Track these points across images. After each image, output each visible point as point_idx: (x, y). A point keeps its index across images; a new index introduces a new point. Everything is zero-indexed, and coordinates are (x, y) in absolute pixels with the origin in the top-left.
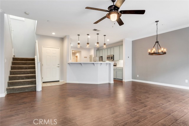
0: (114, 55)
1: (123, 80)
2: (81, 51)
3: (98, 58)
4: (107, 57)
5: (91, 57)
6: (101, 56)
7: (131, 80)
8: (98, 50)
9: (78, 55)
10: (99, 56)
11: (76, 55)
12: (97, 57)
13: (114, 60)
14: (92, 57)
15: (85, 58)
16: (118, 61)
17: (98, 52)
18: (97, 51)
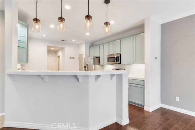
0: (120, 55)
1: (146, 108)
2: (64, 48)
3: (92, 60)
4: (108, 58)
5: (80, 57)
6: (98, 55)
7: (160, 105)
8: (93, 45)
9: (60, 54)
10: (93, 56)
11: (59, 55)
12: (91, 58)
13: (120, 63)
14: (82, 57)
15: (71, 59)
16: (131, 64)
17: (92, 49)
18: (90, 47)
